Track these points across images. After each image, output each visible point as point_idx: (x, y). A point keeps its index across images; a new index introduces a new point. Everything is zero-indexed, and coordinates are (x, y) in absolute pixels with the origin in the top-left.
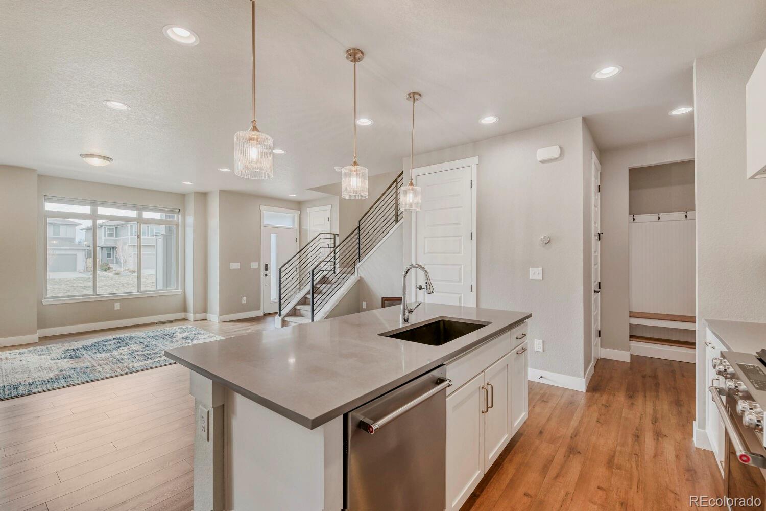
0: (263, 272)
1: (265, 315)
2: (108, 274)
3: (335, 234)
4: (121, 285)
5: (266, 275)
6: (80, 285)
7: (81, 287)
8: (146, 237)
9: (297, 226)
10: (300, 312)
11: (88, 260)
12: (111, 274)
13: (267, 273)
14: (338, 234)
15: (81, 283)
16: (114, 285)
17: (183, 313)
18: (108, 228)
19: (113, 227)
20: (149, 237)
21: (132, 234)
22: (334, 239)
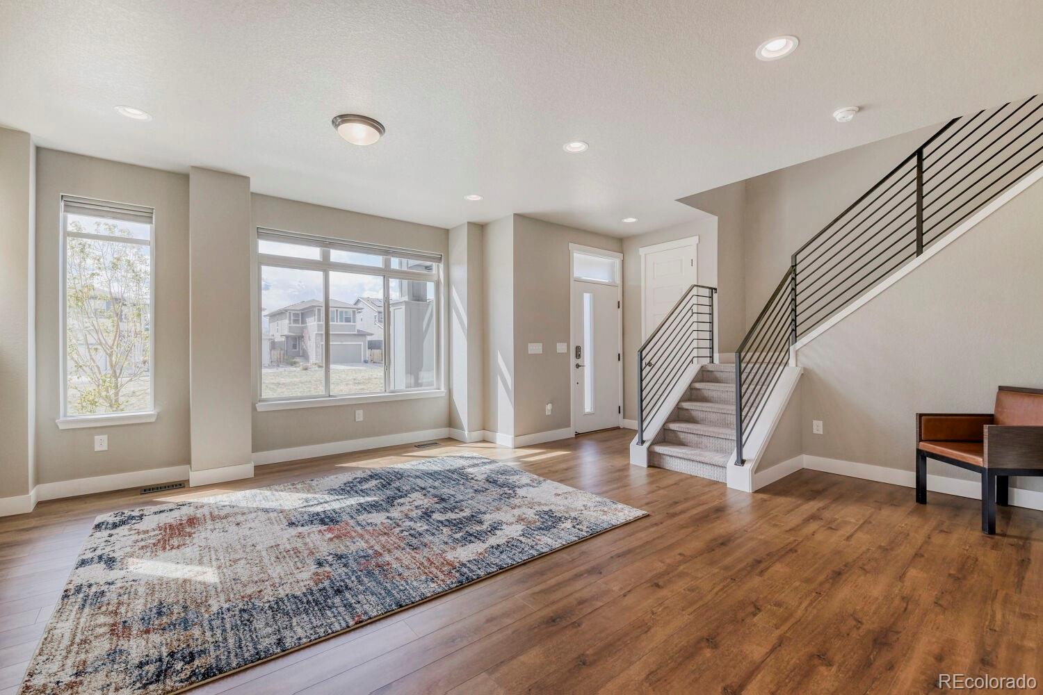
0: (573, 361)
1: (578, 435)
2: (295, 369)
3: (712, 289)
4: (319, 382)
5: (578, 366)
6: (272, 381)
7: (273, 383)
8: (335, 323)
9: (618, 281)
10: (677, 436)
11: (273, 352)
12: (298, 369)
13: (579, 361)
14: (716, 289)
15: (272, 379)
16: (310, 382)
17: (448, 428)
18: (294, 314)
19: (298, 312)
20: (339, 323)
21: (319, 320)
22: (711, 297)
